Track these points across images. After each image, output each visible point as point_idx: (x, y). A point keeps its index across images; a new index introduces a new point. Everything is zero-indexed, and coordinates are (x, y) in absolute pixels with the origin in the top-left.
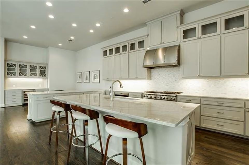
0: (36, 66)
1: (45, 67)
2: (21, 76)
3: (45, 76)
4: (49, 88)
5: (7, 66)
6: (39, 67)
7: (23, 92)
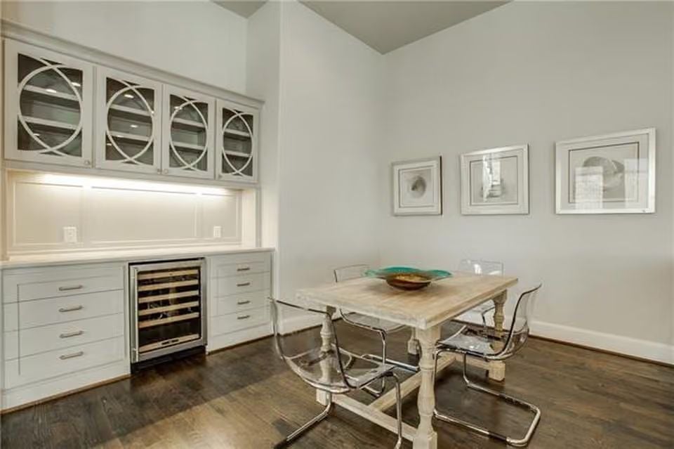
0: (206, 105)
1: (249, 118)
2: (118, 164)
3: (249, 172)
4: (270, 241)
5: (20, 80)
6: (220, 114)
7: (134, 277)
